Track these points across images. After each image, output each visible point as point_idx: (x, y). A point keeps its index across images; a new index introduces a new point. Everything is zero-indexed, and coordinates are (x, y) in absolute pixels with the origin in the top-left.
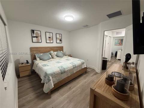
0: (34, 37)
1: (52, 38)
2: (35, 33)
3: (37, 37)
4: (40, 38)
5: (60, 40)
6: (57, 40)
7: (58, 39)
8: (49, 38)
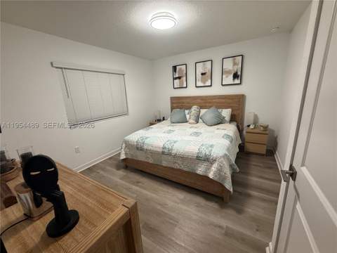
0: (176, 78)
1: (209, 74)
2: (177, 70)
3: (179, 78)
4: (184, 78)
5: (236, 76)
6: (224, 76)
7: (228, 72)
8: (202, 74)
